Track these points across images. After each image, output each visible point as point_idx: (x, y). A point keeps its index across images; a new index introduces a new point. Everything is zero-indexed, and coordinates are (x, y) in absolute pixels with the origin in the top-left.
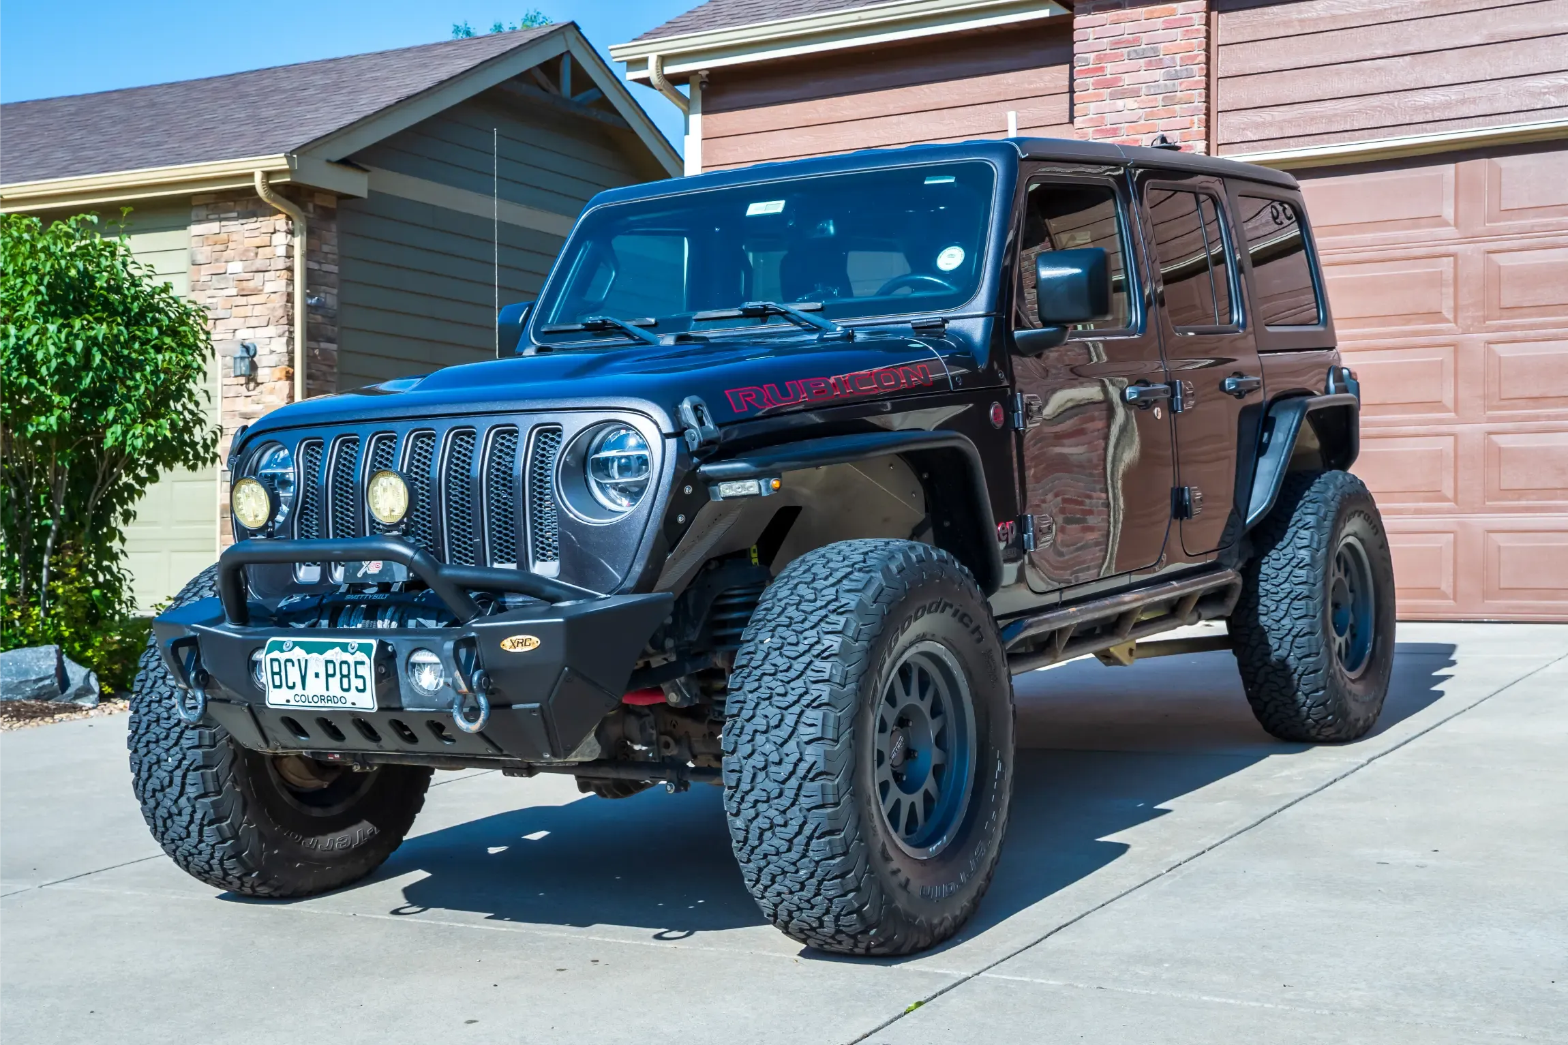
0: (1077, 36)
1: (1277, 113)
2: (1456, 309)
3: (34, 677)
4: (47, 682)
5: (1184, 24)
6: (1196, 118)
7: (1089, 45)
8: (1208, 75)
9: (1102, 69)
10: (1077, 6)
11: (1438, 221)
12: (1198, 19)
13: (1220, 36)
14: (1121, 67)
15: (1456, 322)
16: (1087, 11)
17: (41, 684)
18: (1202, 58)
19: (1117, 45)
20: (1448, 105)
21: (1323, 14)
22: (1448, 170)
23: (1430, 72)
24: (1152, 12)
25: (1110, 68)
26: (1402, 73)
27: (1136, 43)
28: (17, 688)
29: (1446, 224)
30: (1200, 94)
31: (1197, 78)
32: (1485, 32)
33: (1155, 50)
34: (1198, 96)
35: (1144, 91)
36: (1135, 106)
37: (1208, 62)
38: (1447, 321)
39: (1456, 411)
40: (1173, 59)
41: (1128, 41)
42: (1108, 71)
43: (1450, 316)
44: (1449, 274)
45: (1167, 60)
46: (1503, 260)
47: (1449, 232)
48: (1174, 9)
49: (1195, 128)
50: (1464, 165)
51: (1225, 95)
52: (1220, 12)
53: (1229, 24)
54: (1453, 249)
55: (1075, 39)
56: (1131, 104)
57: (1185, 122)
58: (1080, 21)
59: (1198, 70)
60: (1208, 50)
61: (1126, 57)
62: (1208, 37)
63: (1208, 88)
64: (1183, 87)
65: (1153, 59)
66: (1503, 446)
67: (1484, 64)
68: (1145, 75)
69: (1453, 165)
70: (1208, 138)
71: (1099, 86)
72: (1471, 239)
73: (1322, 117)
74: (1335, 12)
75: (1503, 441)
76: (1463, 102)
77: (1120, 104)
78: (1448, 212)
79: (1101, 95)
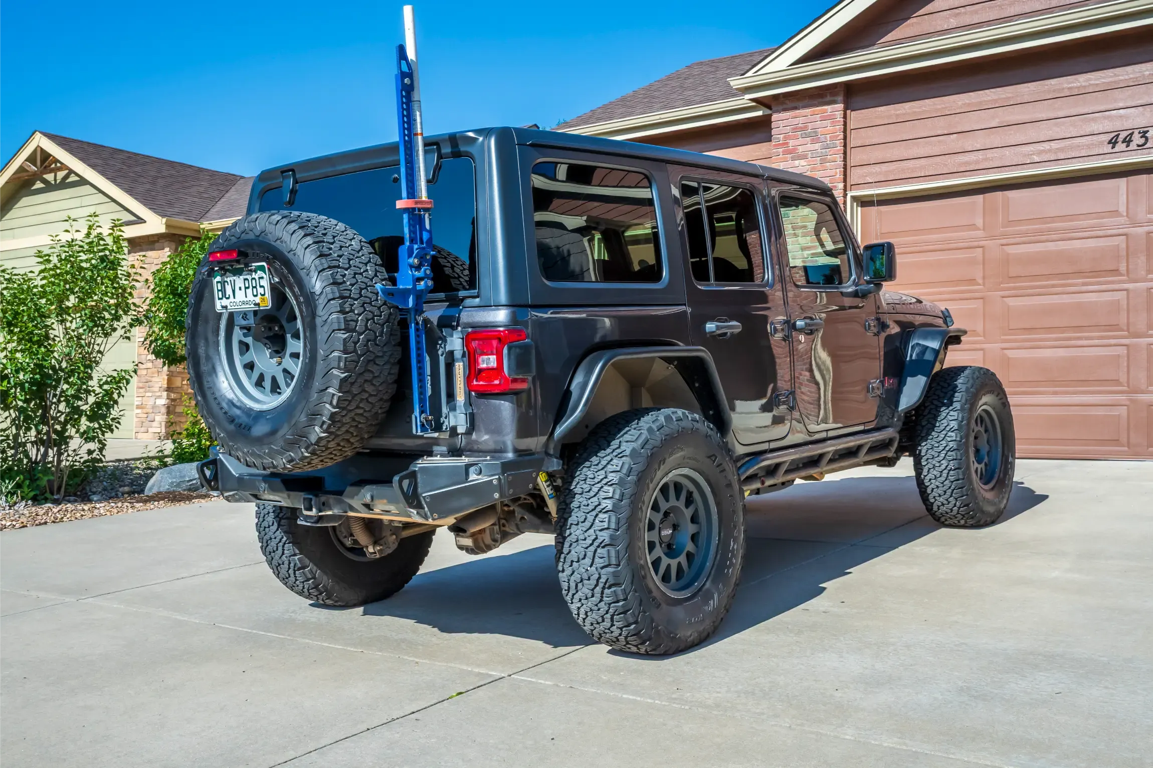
0: (773, 125)
1: (884, 167)
2: (984, 278)
3: (188, 479)
4: (194, 482)
5: (831, 118)
6: (838, 170)
7: (780, 130)
8: (845, 146)
9: (787, 143)
10: (774, 108)
11: (973, 227)
12: (839, 115)
13: (851, 125)
14: (796, 142)
15: (984, 285)
16: (779, 112)
17: (191, 483)
18: (842, 136)
19: (795, 130)
20: (977, 162)
21: (908, 111)
22: (980, 198)
23: (969, 143)
24: (814, 111)
25: (791, 143)
26: (954, 143)
27: (804, 128)
28: (178, 485)
29: (978, 229)
30: (840, 157)
31: (839, 148)
32: (997, 120)
33: (816, 132)
34: (839, 158)
35: (810, 155)
36: (805, 164)
37: (845, 138)
38: (979, 285)
39: (984, 336)
40: (826, 138)
41: (801, 128)
42: (790, 144)
43: (980, 281)
44: (980, 257)
45: (822, 138)
46: (1011, 250)
47: (980, 233)
48: (827, 109)
49: (838, 176)
50: (989, 196)
51: (855, 157)
52: (852, 111)
53: (855, 117)
54: (982, 243)
55: (772, 127)
56: (803, 162)
57: (832, 172)
58: (775, 117)
59: (839, 143)
60: (845, 131)
61: (800, 137)
62: (845, 124)
63: (845, 153)
64: (831, 153)
65: (814, 137)
66: (1010, 356)
67: (996, 139)
68: (810, 147)
69: (982, 196)
70: (845, 181)
71: (785, 153)
72: (992, 238)
73: (908, 169)
74: (914, 110)
75: (1011, 354)
76: (986, 159)
77: (797, 163)
78: (979, 222)
79: (787, 158)
